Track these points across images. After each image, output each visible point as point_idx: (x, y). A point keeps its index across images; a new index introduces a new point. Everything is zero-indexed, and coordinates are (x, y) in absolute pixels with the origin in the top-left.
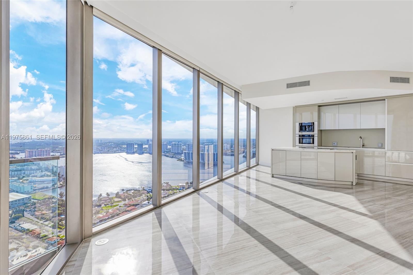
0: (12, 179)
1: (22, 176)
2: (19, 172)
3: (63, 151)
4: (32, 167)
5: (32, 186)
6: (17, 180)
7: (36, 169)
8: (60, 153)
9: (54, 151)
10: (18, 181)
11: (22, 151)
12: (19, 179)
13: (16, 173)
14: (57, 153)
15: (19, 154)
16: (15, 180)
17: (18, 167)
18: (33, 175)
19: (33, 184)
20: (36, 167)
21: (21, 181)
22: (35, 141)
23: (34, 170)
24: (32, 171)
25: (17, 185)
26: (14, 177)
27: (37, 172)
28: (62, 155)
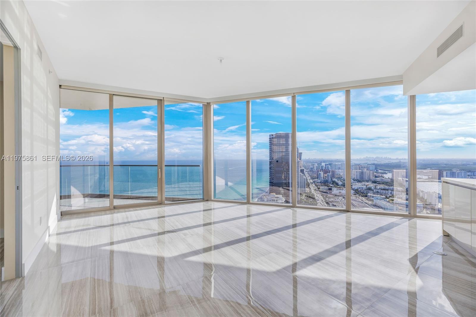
0: (380, 197)
1: (389, 195)
2: (387, 192)
3: (431, 174)
4: (398, 188)
5: (396, 208)
6: (385, 198)
7: (402, 191)
8: (427, 177)
9: (421, 173)
10: (386, 200)
11: (389, 171)
12: (387, 198)
13: (384, 191)
14: (425, 175)
15: (387, 174)
16: (383, 198)
17: (386, 187)
18: (398, 196)
19: (398, 205)
20: (402, 188)
21: (388, 200)
22: (401, 162)
23: (400, 191)
24: (398, 192)
25: (385, 203)
26: (382, 195)
27: (402, 194)
28: (430, 179)
